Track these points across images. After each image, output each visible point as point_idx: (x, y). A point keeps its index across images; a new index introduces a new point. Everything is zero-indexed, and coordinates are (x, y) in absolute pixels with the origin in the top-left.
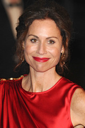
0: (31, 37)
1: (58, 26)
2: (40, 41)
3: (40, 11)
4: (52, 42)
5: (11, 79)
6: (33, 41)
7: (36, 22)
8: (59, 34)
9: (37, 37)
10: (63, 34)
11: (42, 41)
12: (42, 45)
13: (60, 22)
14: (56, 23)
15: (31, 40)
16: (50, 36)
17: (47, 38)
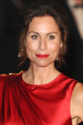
0: (32, 34)
1: (56, 21)
2: (41, 37)
3: (39, 8)
4: (52, 37)
5: (10, 74)
6: (34, 37)
7: (36, 19)
8: (58, 30)
9: (38, 34)
10: (61, 29)
11: (43, 37)
12: (43, 41)
13: (59, 18)
14: (54, 19)
15: (32, 37)
16: (50, 32)
17: (47, 34)
